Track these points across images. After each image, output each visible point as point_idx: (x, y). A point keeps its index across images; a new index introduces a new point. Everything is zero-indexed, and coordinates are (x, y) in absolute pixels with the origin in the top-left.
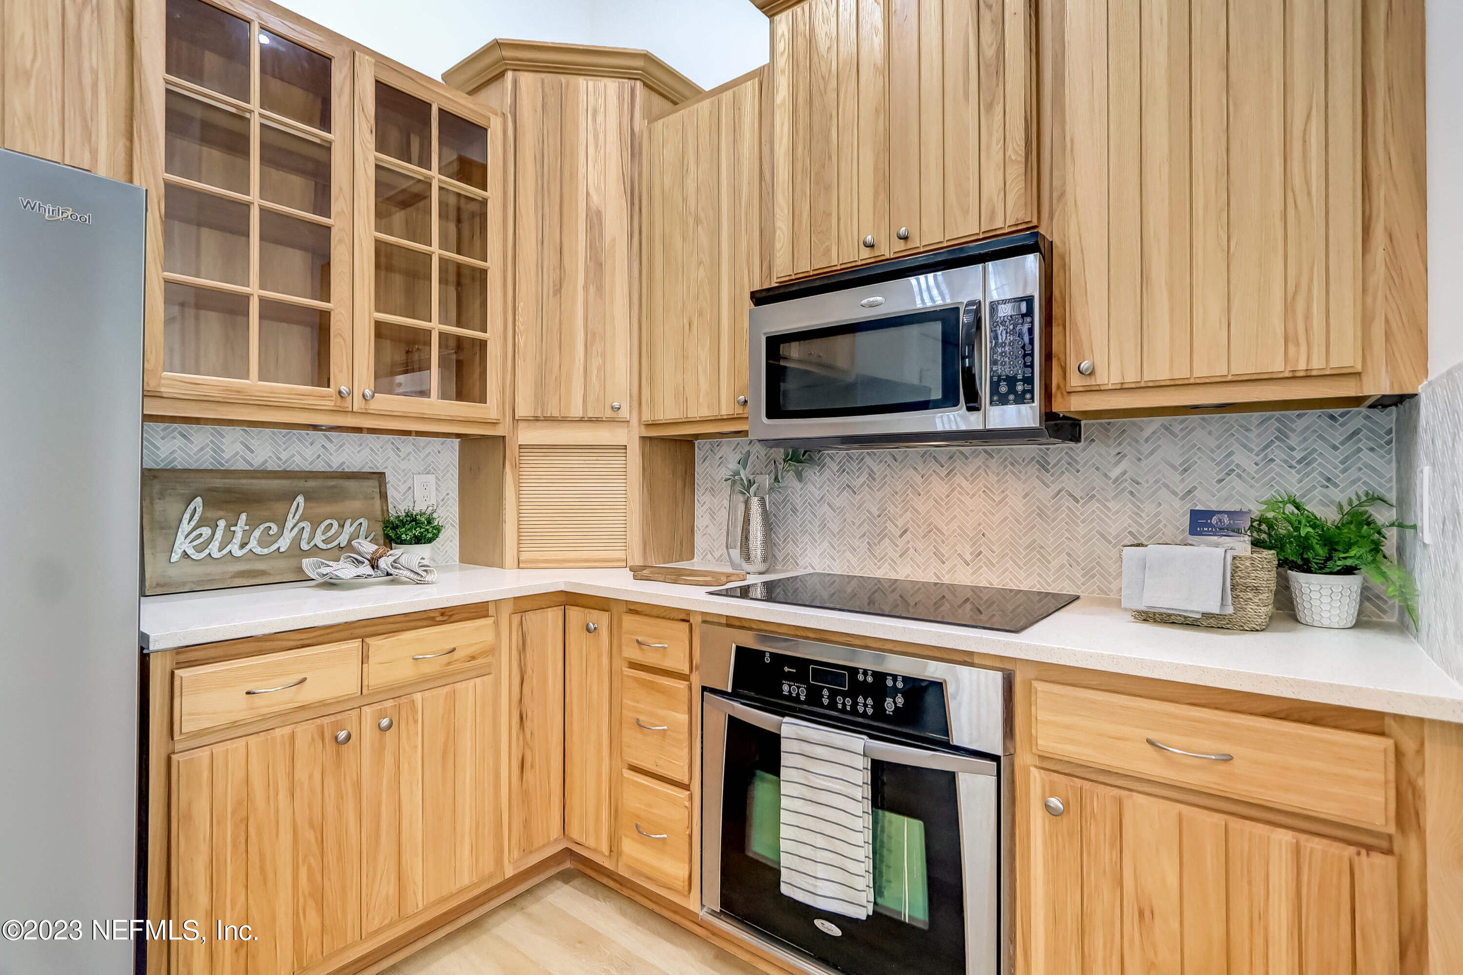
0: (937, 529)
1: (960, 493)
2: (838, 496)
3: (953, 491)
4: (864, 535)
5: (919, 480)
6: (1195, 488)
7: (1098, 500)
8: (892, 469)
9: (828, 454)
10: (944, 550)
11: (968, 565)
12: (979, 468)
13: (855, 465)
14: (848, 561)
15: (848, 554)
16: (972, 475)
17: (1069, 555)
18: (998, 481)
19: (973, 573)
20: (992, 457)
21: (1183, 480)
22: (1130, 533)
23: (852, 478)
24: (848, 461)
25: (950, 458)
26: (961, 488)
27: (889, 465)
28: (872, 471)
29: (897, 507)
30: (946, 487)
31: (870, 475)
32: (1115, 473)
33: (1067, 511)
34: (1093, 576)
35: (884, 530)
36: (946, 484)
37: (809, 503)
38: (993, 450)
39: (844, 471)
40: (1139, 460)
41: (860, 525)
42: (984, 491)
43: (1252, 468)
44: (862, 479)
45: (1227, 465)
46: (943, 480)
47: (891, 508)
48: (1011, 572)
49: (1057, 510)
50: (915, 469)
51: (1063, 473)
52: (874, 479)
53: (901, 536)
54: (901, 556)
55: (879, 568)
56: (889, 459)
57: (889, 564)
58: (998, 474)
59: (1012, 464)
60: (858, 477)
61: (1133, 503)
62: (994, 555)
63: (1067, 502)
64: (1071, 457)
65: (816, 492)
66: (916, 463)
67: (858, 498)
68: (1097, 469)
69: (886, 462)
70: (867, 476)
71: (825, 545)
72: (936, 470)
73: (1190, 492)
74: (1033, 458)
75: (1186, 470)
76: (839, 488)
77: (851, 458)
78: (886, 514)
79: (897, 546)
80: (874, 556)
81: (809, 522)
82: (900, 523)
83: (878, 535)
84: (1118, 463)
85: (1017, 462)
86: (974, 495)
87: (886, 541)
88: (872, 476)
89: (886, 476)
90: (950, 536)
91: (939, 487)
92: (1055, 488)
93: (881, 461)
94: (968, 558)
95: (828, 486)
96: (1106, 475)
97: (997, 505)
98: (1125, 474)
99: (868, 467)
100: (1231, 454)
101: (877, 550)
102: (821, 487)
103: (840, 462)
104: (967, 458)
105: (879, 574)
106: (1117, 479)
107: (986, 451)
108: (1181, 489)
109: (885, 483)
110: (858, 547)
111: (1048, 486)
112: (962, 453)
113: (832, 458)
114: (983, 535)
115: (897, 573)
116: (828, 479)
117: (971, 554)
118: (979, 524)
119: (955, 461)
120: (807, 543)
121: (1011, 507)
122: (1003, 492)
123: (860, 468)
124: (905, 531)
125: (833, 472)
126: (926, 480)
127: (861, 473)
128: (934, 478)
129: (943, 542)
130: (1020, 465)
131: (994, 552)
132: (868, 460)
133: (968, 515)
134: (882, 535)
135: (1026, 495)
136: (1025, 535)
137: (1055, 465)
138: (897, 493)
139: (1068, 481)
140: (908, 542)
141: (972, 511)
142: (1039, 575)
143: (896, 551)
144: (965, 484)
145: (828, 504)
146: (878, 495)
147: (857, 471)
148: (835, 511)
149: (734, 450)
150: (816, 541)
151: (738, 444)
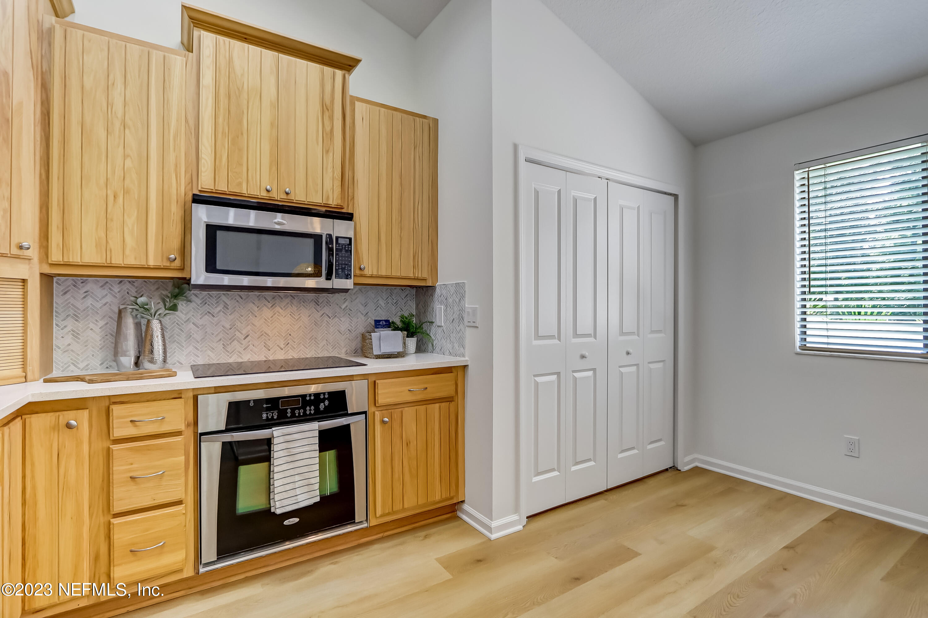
0: (266, 334)
1: (278, 315)
2: (201, 318)
3: (274, 314)
4: (220, 340)
5: (256, 309)
6: (368, 312)
7: (338, 317)
8: (239, 303)
9: (193, 294)
10: (270, 344)
11: (282, 349)
12: (288, 303)
13: (214, 301)
14: (209, 356)
15: (210, 353)
16: (284, 307)
17: (326, 340)
18: (297, 309)
19: (285, 354)
20: (294, 299)
21: (365, 309)
22: (349, 330)
23: (212, 308)
24: (209, 298)
25: (273, 298)
26: (279, 313)
27: (237, 301)
28: (226, 304)
29: (242, 323)
30: (271, 312)
31: (225, 306)
32: (343, 307)
33: (326, 322)
34: (335, 348)
35: (234, 336)
36: (271, 311)
37: (177, 323)
38: (295, 295)
39: (206, 303)
40: (352, 301)
41: (217, 335)
42: (290, 314)
43: (383, 305)
44: (219, 309)
45: (377, 304)
46: (269, 309)
47: (238, 324)
48: (303, 351)
49: (322, 322)
50: (254, 303)
51: (325, 306)
52: (228, 309)
53: (245, 339)
54: (244, 349)
55: (230, 358)
56: (238, 298)
57: (237, 355)
58: (297, 306)
59: (304, 302)
60: (216, 307)
61: (350, 318)
62: (295, 344)
63: (326, 318)
64: (328, 300)
65: (183, 317)
66: (254, 300)
67: (216, 319)
68: (337, 305)
69: (235, 299)
70: (223, 306)
71: (191, 348)
72: (266, 304)
73: (367, 314)
74: (313, 299)
75: (366, 306)
76: (201, 314)
77: (211, 296)
78: (235, 328)
79: (242, 344)
80: (227, 351)
81: (177, 335)
82: (244, 332)
83: (230, 339)
84: (345, 302)
85: (306, 301)
86: (285, 316)
87: (235, 342)
88: (226, 307)
89: (235, 306)
90: (273, 336)
91: (267, 313)
92: (322, 312)
93: (232, 299)
94: (282, 346)
95: (193, 312)
96: (340, 307)
97: (296, 321)
98: (347, 307)
99: (224, 301)
100: (378, 300)
101: (229, 348)
102: (187, 313)
103: (203, 298)
104: (282, 299)
105: (231, 361)
106: (344, 309)
107: (291, 296)
108: (364, 313)
109: (235, 311)
110: (216, 347)
111: (318, 312)
112: (279, 296)
113: (196, 296)
114: (290, 335)
115: (241, 358)
116: (193, 308)
117: (284, 345)
118: (288, 330)
119: (276, 300)
120: (175, 348)
121: (303, 322)
122: (299, 314)
123: (217, 302)
124: (247, 336)
125: (197, 304)
126: (260, 309)
127: (218, 305)
128: (265, 308)
129: (269, 340)
130: (307, 302)
131: (295, 342)
132: (224, 298)
133: (282, 326)
134: (232, 339)
135: (310, 316)
136: (309, 333)
137: (321, 303)
138: (242, 316)
139: (326, 310)
140: (249, 342)
141: (284, 324)
142: (315, 350)
143: (241, 347)
144: (281, 311)
145: (193, 323)
146: (231, 317)
147: (216, 304)
148: (198, 327)
149: (102, 286)
150: (183, 347)
151: (107, 282)
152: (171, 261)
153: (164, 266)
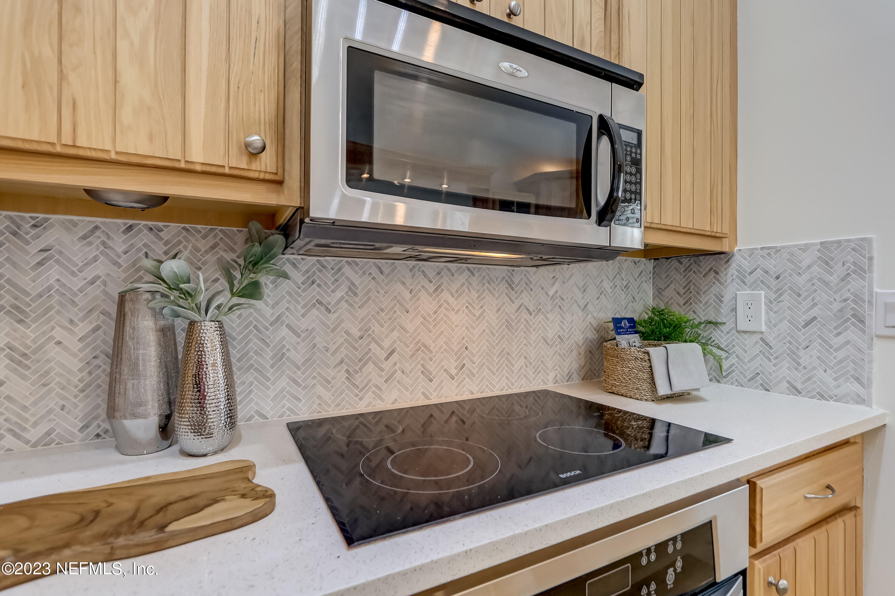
0: (425, 346)
1: (446, 309)
2: (303, 316)
3: (440, 306)
4: (342, 362)
5: (407, 295)
6: (588, 303)
7: (543, 313)
8: (377, 283)
9: (288, 260)
10: (432, 367)
11: (453, 378)
12: (463, 284)
13: (329, 277)
14: (319, 397)
15: (320, 390)
16: (457, 291)
17: (525, 358)
18: (478, 297)
19: (458, 386)
20: (473, 275)
21: (583, 298)
22: (559, 336)
23: (325, 292)
24: (320, 271)
25: (439, 273)
26: (448, 303)
27: (374, 278)
28: (353, 284)
29: (382, 326)
30: (434, 303)
31: (350, 289)
32: (551, 293)
33: (525, 323)
34: (539, 373)
35: (367, 353)
36: (434, 300)
37: (255, 327)
38: (474, 268)
39: (313, 283)
40: (564, 282)
41: (336, 351)
42: (467, 307)
43: (609, 290)
44: (339, 294)
45: (601, 288)
46: (431, 295)
47: (376, 328)
48: (487, 379)
49: (518, 322)
50: (403, 283)
51: (522, 291)
52: (356, 294)
53: (387, 358)
54: (386, 381)
55: (361, 399)
56: (375, 272)
57: (374, 392)
58: (478, 291)
59: (489, 283)
60: (333, 291)
61: (561, 315)
62: (474, 366)
63: (525, 315)
64: (528, 279)
65: (268, 311)
66: (404, 277)
67: (333, 317)
68: (542, 288)
69: (370, 274)
70: (347, 290)
71: (284, 382)
72: (424, 285)
73: (586, 306)
74: (504, 278)
75: (584, 291)
76: (304, 307)
77: (324, 267)
78: (370, 335)
79: (382, 370)
80: (355, 385)
81: (256, 353)
82: (386, 344)
83: (360, 360)
84: (553, 284)
85: (492, 280)
86: (458, 311)
87: (370, 366)
88: (352, 290)
89: (370, 290)
90: (437, 352)
91: (427, 303)
92: (517, 303)
93: (364, 273)
94: (453, 372)
95: (289, 302)
96: (547, 293)
97: (477, 320)
98: (557, 293)
99: (348, 279)
100: (602, 281)
101: (358, 379)
102: (277, 303)
103: (307, 271)
104: (453, 275)
106: (553, 297)
107: (469, 269)
108: (582, 303)
109: (369, 298)
110: (334, 378)
111: (513, 302)
112: (449, 270)
113: (294, 265)
114: (466, 348)
115: (383, 400)
116: (289, 293)
117: (456, 368)
118: (463, 339)
119: (442, 277)
120: (251, 384)
121: (487, 321)
122: (482, 307)
123: (336, 280)
124: (392, 352)
125: (295, 283)
126: (414, 296)
127: (338, 287)
128: (423, 295)
129: (431, 359)
130: (494, 283)
131: (474, 363)
132: (347, 270)
133: (453, 330)
134: (364, 360)
135: (498, 310)
136: (497, 345)
137: (518, 285)
138: (382, 310)
139: (526, 299)
140: (395, 364)
141: (457, 326)
142: (507, 378)
143: (381, 376)
144: (451, 300)
145: (288, 326)
146: (361, 313)
147: (333, 284)
148: (299, 336)
149: (84, 237)
150: (268, 379)
151: (96, 228)
152: (252, 154)
153: (231, 168)
